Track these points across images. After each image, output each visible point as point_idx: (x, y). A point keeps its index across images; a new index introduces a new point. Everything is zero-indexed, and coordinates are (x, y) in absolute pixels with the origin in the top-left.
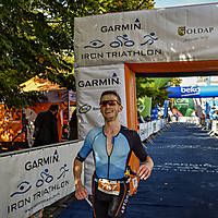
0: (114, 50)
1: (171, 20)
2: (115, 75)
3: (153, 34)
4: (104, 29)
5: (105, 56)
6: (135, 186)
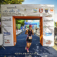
3: (19, 10)
4: (8, 8)
5: (8, 14)
6: (15, 44)
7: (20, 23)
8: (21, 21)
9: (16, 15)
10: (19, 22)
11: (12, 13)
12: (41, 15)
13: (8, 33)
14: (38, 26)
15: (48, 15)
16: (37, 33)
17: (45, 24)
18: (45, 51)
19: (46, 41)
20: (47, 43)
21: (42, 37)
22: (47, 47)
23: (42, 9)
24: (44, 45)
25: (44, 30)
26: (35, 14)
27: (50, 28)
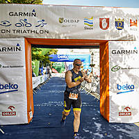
0: (18, 28)
1: (55, 13)
2: (18, 45)
3: (43, 21)
4: (11, 14)
5: (12, 32)
7: (38, 58)
8: (42, 52)
9: (34, 36)
11: (23, 28)
12: (106, 35)
13: (10, 86)
20: (120, 114)
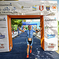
2: (4, 18)
3: (15, 8)
4: (1, 5)
5: (2, 13)
6: (11, 49)
7: (16, 24)
8: (18, 21)
9: (11, 14)
10: (15, 22)
11: (6, 11)
12: (41, 13)
13: (2, 36)
14: (38, 27)
15: (50, 13)
16: (37, 35)
17: (47, 24)
18: (47, 57)
19: (48, 44)
21: (44, 40)
22: (49, 52)
23: (43, 6)
24: (46, 49)
25: (46, 31)
26: (34, 12)
27: (53, 28)
